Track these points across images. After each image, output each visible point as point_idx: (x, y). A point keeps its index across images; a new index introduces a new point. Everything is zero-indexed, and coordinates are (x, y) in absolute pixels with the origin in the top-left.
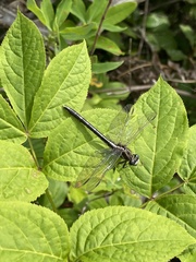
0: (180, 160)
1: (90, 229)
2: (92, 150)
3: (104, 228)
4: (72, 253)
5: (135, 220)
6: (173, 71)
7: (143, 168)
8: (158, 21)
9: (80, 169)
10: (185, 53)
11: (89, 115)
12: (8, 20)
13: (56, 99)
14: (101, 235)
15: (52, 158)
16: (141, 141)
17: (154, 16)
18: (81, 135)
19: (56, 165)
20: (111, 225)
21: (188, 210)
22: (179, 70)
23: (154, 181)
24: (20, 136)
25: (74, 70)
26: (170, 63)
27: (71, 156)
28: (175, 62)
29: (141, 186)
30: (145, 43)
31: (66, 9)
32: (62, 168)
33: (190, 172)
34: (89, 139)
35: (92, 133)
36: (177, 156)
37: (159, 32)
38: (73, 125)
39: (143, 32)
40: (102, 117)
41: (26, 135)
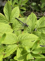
0: (36, 26)
1: (21, 37)
2: (20, 25)
3: (23, 37)
4: (18, 41)
5: (28, 35)
6: (37, 13)
7: (30, 28)
8: (34, 4)
9: (19, 28)
10: (39, 10)
11: (20, 19)
12: (4, 5)
13: (14, 16)
14: (23, 38)
15: (14, 27)
16: (29, 23)
17: (33, 3)
18: (18, 22)
19: (14, 28)
20: (24, 36)
21: (37, 34)
22: (38, 13)
23: (32, 30)
24: (8, 23)
25: (17, 11)
26: (36, 12)
27: (17, 26)
28: (37, 12)
29: (29, 31)
30: (31, 8)
31: (15, 2)
32: (15, 28)
33: (38, 28)
34: (20, 23)
35: (20, 22)
36: (35, 25)
37: (34, 6)
38: (17, 21)
39: (31, 6)
40: (22, 19)
41: (9, 23)
